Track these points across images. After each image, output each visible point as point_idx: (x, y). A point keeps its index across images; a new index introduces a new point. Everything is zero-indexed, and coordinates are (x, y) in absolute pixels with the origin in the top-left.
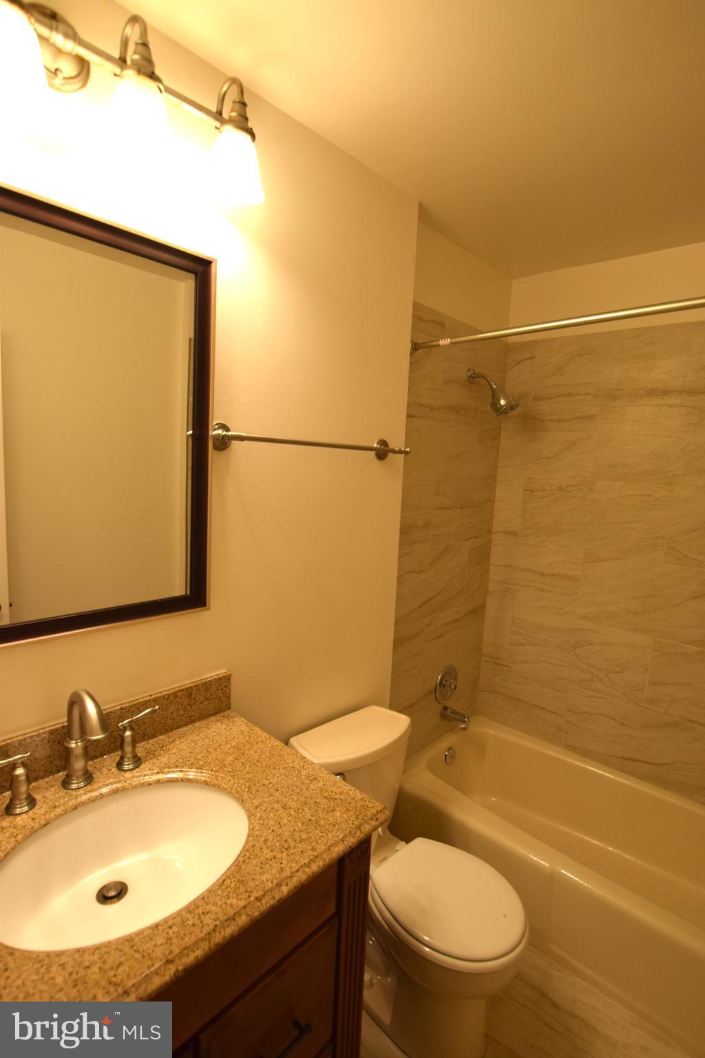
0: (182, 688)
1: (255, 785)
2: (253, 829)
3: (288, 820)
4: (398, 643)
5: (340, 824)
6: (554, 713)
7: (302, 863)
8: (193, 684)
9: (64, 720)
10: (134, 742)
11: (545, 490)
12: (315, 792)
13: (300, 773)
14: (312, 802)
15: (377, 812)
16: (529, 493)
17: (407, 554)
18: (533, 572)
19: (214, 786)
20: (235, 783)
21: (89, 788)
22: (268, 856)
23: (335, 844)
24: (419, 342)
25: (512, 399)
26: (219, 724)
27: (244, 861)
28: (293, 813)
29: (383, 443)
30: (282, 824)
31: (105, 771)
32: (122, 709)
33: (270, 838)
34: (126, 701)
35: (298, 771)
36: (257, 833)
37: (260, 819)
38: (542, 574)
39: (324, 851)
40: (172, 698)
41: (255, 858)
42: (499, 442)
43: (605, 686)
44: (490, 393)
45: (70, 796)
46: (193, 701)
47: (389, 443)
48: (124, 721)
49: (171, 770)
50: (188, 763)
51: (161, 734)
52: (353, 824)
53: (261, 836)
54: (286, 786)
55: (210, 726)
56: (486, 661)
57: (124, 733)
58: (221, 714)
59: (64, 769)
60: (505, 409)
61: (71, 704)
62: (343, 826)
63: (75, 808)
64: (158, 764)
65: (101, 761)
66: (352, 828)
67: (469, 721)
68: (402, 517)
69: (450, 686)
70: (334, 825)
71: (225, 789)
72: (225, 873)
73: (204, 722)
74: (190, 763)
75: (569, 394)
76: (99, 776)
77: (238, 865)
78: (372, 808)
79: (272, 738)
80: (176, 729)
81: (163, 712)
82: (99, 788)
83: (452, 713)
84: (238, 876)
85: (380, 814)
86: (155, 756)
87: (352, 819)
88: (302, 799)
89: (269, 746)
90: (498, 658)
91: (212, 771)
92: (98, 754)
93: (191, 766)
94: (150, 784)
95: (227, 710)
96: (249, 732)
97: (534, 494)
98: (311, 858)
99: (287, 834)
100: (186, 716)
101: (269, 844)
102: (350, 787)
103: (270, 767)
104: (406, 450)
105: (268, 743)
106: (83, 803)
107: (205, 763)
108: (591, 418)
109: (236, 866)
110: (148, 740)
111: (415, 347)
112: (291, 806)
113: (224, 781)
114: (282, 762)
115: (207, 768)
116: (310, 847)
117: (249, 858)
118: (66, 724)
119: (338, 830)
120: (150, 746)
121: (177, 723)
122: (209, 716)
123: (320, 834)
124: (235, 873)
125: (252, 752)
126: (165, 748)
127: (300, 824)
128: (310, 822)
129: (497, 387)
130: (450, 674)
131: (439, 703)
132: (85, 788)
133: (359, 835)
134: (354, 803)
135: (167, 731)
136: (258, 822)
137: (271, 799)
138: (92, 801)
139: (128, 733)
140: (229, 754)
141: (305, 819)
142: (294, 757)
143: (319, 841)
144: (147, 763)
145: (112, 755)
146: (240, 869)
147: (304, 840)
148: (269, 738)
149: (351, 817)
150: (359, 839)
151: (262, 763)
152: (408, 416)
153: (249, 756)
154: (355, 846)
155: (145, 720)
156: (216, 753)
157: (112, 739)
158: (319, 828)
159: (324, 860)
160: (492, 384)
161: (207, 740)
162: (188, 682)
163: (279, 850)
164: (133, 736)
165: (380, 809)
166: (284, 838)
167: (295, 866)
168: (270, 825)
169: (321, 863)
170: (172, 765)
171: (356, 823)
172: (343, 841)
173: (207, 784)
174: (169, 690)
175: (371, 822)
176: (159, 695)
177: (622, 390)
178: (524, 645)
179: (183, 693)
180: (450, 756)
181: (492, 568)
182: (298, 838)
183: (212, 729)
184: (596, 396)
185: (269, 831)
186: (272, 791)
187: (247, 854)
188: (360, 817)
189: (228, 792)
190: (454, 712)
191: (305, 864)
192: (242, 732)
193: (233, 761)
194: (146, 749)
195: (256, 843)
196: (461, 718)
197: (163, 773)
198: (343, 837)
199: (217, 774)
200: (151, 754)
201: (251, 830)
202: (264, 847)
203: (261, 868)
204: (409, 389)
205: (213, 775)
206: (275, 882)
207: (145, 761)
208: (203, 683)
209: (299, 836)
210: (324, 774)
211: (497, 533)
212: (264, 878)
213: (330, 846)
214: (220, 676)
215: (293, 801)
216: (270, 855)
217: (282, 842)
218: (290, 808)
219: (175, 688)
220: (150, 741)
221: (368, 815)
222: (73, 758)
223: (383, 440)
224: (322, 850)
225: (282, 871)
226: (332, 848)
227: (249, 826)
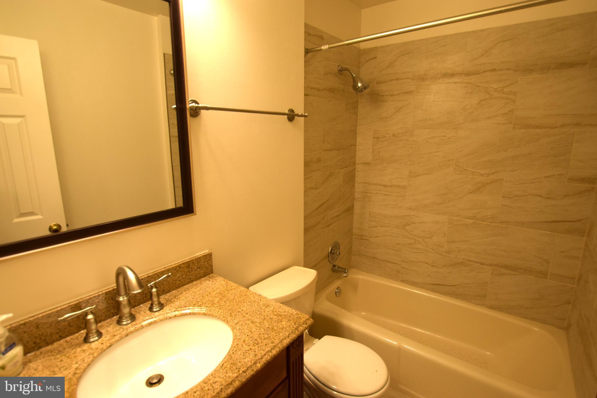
0: (183, 262)
1: (234, 312)
2: (236, 335)
3: (256, 329)
4: (307, 230)
5: (286, 328)
6: (395, 263)
7: (267, 350)
8: (190, 260)
9: (114, 285)
10: (158, 295)
11: (385, 137)
12: (269, 312)
13: (259, 303)
14: (268, 318)
15: (306, 320)
16: (376, 139)
17: (308, 178)
18: (381, 185)
19: (209, 315)
20: (221, 312)
21: (134, 323)
22: (246, 349)
23: (285, 339)
24: (309, 48)
25: (365, 83)
26: (207, 281)
27: (233, 353)
28: (258, 325)
29: (292, 111)
30: (252, 331)
31: (142, 313)
32: (148, 276)
33: (247, 339)
34: (151, 272)
35: (258, 302)
36: (238, 337)
37: (239, 330)
38: (385, 186)
39: (279, 343)
40: (178, 268)
41: (239, 351)
42: (358, 110)
43: (423, 246)
44: (352, 80)
45: (123, 328)
46: (191, 269)
47: (295, 111)
48: (151, 283)
49: (182, 309)
50: (192, 304)
51: (174, 290)
52: (293, 327)
53: (241, 339)
54: (252, 311)
55: (202, 283)
56: (355, 238)
57: (152, 290)
58: (208, 276)
59: (116, 314)
60: (361, 89)
61: (118, 275)
62: (288, 329)
63: (127, 335)
64: (174, 306)
65: (139, 308)
66: (293, 329)
67: (348, 272)
68: (305, 156)
69: (336, 253)
70: (283, 329)
71: (216, 316)
72: (223, 360)
73: (198, 281)
74: (193, 304)
75: (398, 79)
76: (139, 316)
77: (230, 355)
78: (303, 318)
79: (240, 286)
80: (182, 286)
81: (174, 277)
82: (140, 323)
83: (338, 268)
84: (231, 361)
85: (308, 321)
86: (171, 302)
87: (292, 325)
88: (262, 317)
89: (239, 291)
90: (362, 236)
91: (207, 307)
92: (137, 304)
93: (194, 305)
94: (171, 318)
95: (211, 273)
96: (226, 284)
97: (379, 140)
98: (272, 347)
99: (256, 336)
100: (187, 278)
101: (246, 342)
102: (289, 308)
103: (241, 302)
104: (306, 114)
105: (238, 289)
106: (131, 332)
107: (202, 303)
108: (411, 92)
109: (229, 356)
110: (166, 294)
111: (307, 51)
112: (256, 321)
113: (215, 312)
114: (248, 299)
115: (204, 306)
116: (270, 342)
117: (236, 351)
118: (116, 287)
119: (285, 331)
120: (167, 297)
121: (182, 283)
122: (200, 278)
123: (275, 334)
124: (229, 360)
125: (229, 295)
126: (177, 297)
127: (263, 330)
128: (268, 329)
129: (356, 76)
130: (336, 246)
131: (331, 263)
132: (131, 323)
133: (297, 333)
134: (292, 316)
135: (177, 288)
136: (238, 331)
137: (244, 319)
138: (137, 330)
139: (154, 290)
140: (216, 297)
141: (266, 327)
142: (255, 295)
143: (275, 338)
144: (167, 306)
145: (145, 304)
146: (231, 357)
147: (266, 338)
148: (238, 287)
149: (292, 324)
150: (297, 335)
151: (236, 300)
152: (305, 95)
153: (228, 297)
154: (295, 339)
155: (164, 282)
156: (208, 297)
157: (144, 295)
158: (274, 331)
159: (279, 347)
160: (353, 74)
161: (201, 291)
162: (187, 259)
163: (252, 345)
164: (157, 291)
165: (308, 318)
166: (255, 338)
167: (263, 353)
168: (245, 333)
169: (278, 350)
170: (183, 306)
171: (295, 326)
172: (288, 336)
173: (205, 315)
174: (175, 264)
175: (303, 325)
176: (170, 267)
177: (428, 75)
178: (376, 227)
179: (184, 265)
180: (338, 292)
181: (356, 185)
182: (263, 338)
183: (204, 285)
184: (413, 80)
185: (246, 336)
186: (244, 314)
187: (235, 349)
188: (297, 323)
189: (218, 318)
190: (339, 267)
191: (269, 351)
192: (222, 285)
193: (219, 301)
194: (165, 299)
195: (239, 343)
196: (344, 270)
197: (177, 311)
198: (289, 335)
199: (210, 308)
200: (169, 301)
201: (235, 336)
202: (244, 344)
203: (244, 355)
204: (305, 78)
205: (208, 309)
206: (253, 362)
207: (166, 306)
208: (196, 259)
209: (264, 337)
210: (273, 303)
211: (358, 164)
212: (246, 360)
213: (282, 340)
214: (205, 254)
215: (257, 318)
216: (247, 348)
217: (254, 340)
218: (256, 322)
219: (179, 263)
220: (167, 294)
221: (302, 322)
222: (122, 307)
223: (291, 109)
224: (277, 342)
225: (256, 356)
226: (283, 341)
227: (233, 334)
